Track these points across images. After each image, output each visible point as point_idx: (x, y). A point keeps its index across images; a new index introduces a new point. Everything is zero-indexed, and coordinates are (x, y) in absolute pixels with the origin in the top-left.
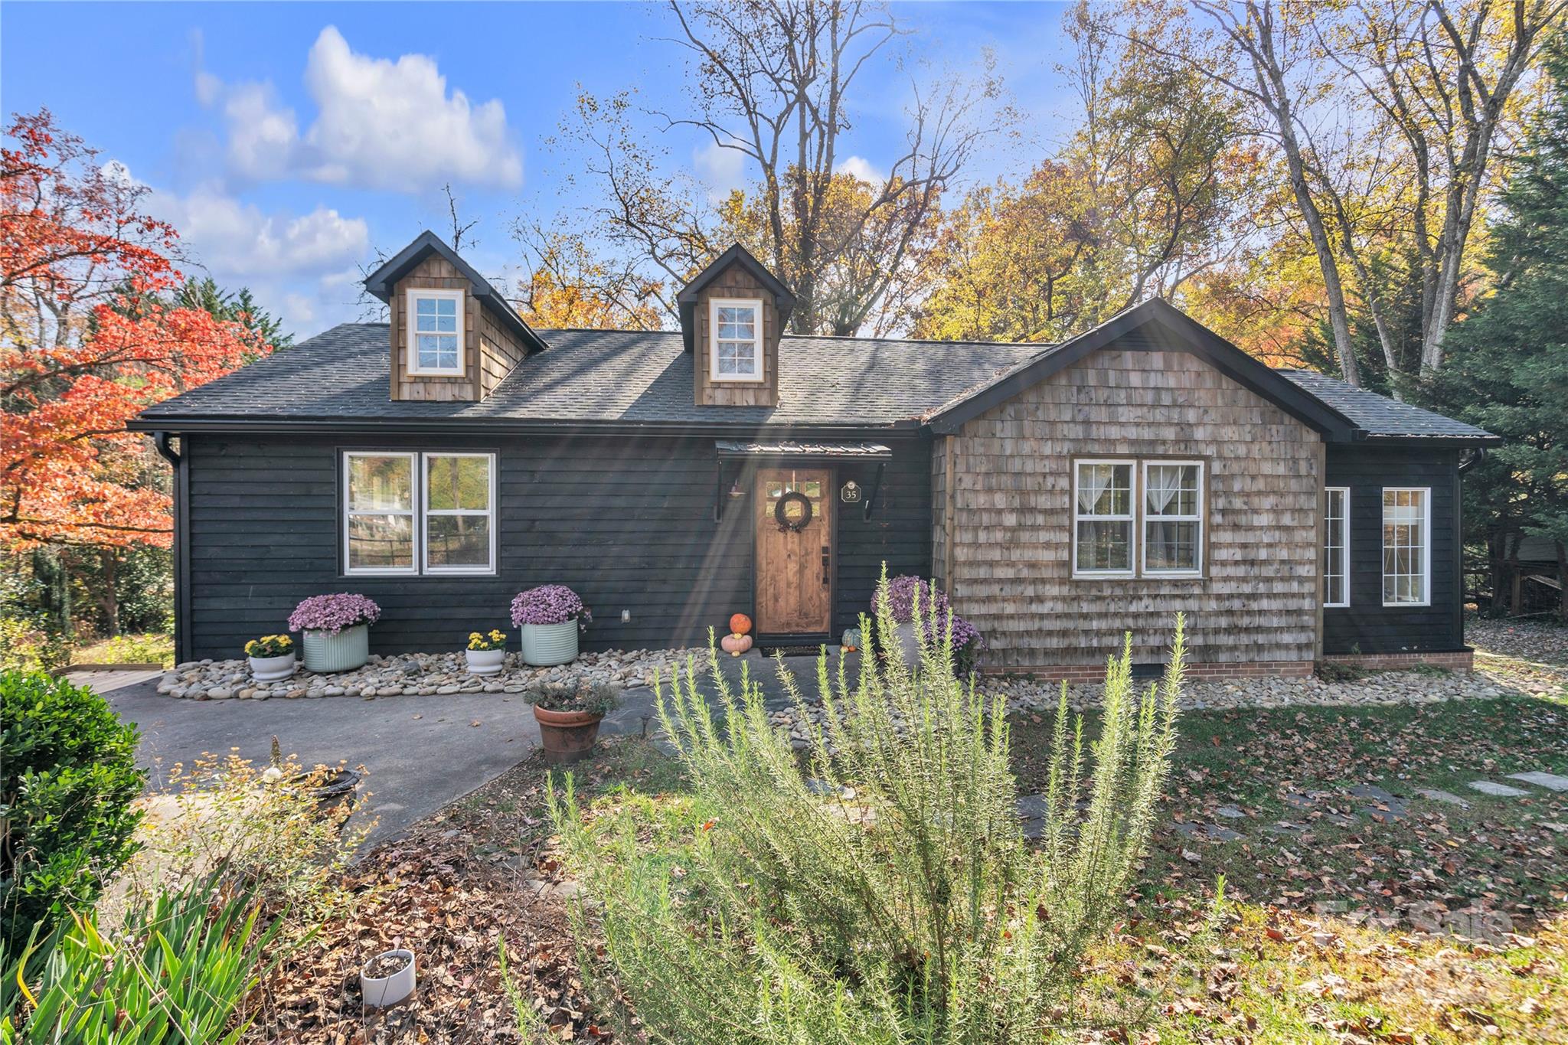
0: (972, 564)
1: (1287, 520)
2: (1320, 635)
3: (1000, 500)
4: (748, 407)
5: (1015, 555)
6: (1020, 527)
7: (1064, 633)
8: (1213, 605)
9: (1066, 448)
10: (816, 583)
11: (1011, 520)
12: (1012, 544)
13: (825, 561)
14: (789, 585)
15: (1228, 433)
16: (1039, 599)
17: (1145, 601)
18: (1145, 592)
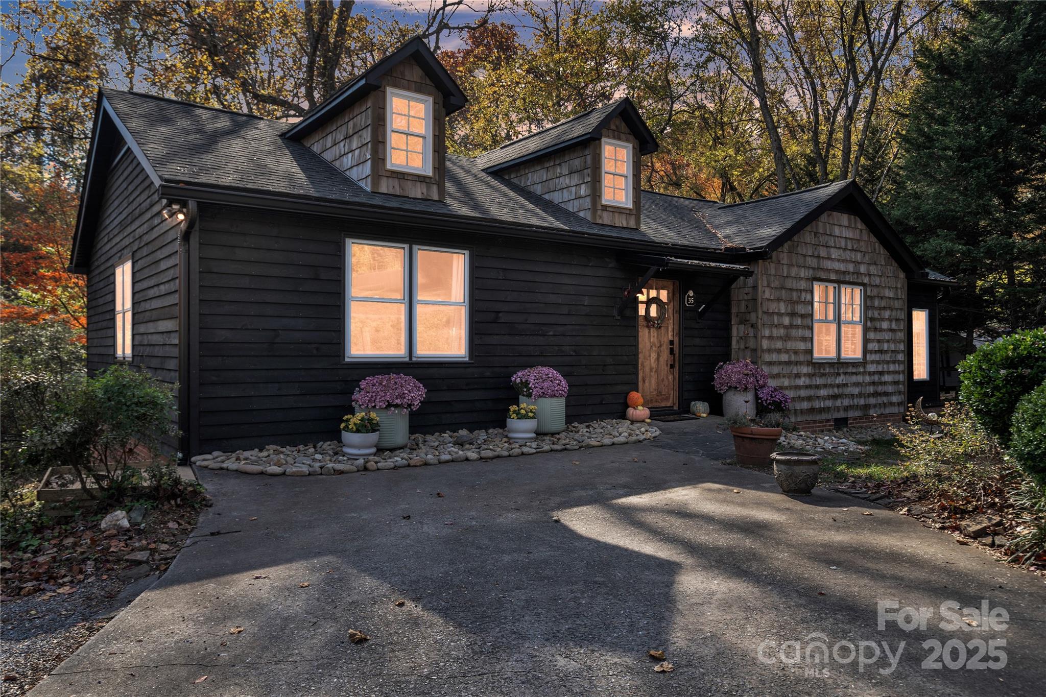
0: (770, 351)
1: (894, 326)
2: (906, 396)
3: (782, 308)
4: (623, 228)
5: (790, 345)
6: (791, 326)
7: (809, 399)
8: (868, 379)
9: (810, 273)
10: (666, 368)
11: (786, 321)
12: (787, 338)
13: (672, 351)
14: (651, 370)
15: (873, 270)
16: (798, 376)
17: (842, 377)
18: (841, 371)
